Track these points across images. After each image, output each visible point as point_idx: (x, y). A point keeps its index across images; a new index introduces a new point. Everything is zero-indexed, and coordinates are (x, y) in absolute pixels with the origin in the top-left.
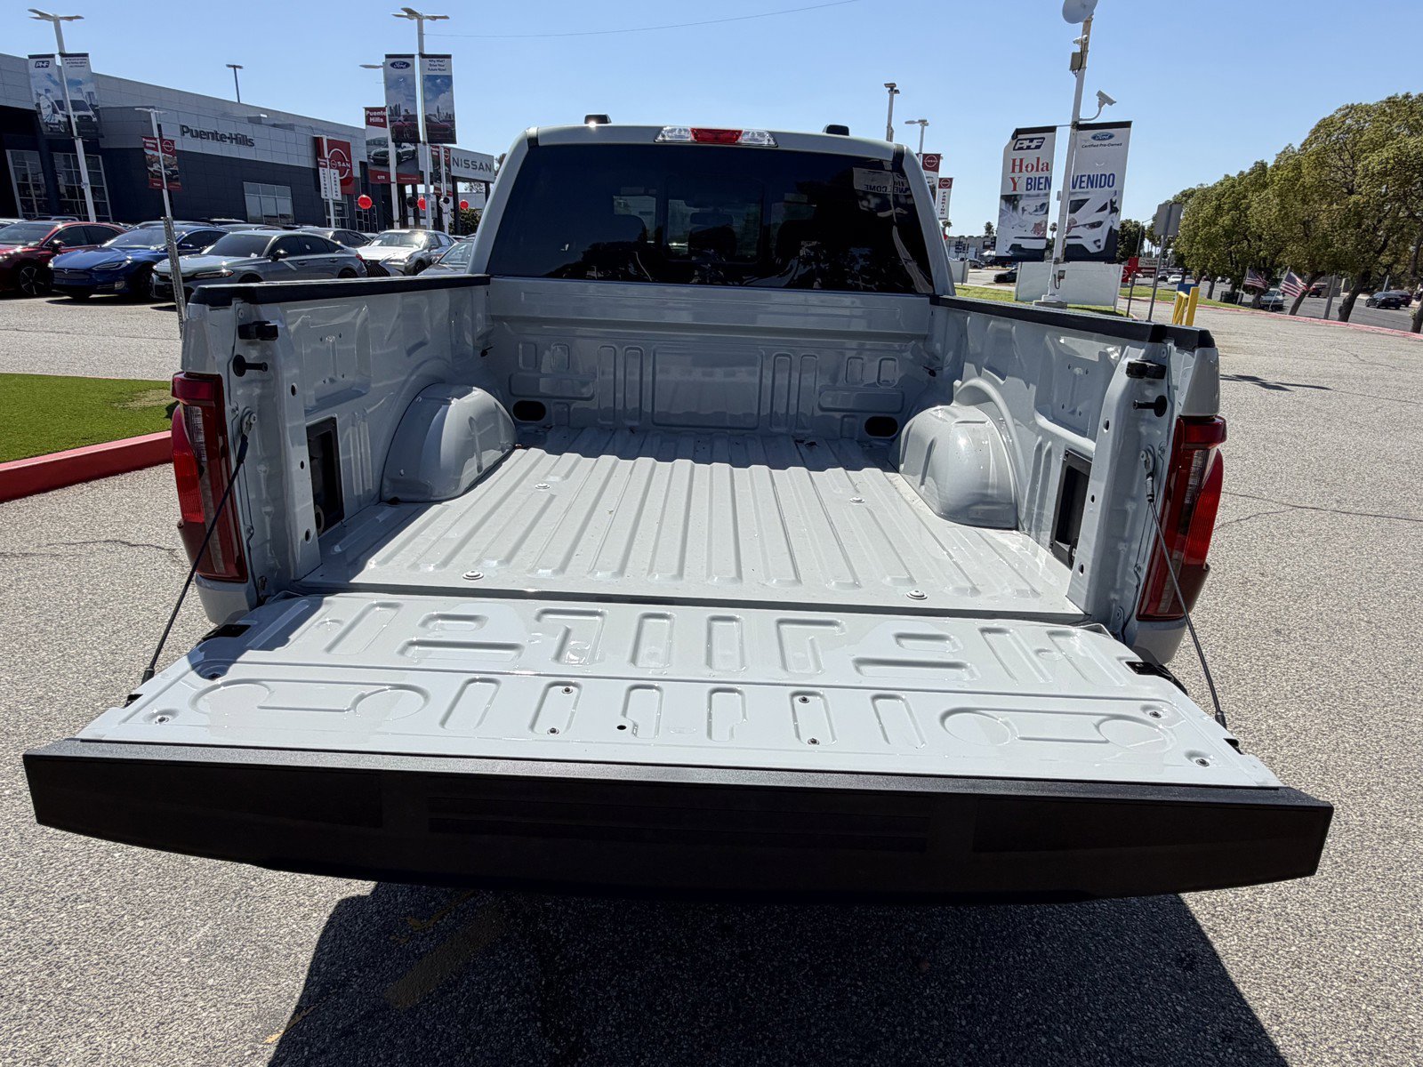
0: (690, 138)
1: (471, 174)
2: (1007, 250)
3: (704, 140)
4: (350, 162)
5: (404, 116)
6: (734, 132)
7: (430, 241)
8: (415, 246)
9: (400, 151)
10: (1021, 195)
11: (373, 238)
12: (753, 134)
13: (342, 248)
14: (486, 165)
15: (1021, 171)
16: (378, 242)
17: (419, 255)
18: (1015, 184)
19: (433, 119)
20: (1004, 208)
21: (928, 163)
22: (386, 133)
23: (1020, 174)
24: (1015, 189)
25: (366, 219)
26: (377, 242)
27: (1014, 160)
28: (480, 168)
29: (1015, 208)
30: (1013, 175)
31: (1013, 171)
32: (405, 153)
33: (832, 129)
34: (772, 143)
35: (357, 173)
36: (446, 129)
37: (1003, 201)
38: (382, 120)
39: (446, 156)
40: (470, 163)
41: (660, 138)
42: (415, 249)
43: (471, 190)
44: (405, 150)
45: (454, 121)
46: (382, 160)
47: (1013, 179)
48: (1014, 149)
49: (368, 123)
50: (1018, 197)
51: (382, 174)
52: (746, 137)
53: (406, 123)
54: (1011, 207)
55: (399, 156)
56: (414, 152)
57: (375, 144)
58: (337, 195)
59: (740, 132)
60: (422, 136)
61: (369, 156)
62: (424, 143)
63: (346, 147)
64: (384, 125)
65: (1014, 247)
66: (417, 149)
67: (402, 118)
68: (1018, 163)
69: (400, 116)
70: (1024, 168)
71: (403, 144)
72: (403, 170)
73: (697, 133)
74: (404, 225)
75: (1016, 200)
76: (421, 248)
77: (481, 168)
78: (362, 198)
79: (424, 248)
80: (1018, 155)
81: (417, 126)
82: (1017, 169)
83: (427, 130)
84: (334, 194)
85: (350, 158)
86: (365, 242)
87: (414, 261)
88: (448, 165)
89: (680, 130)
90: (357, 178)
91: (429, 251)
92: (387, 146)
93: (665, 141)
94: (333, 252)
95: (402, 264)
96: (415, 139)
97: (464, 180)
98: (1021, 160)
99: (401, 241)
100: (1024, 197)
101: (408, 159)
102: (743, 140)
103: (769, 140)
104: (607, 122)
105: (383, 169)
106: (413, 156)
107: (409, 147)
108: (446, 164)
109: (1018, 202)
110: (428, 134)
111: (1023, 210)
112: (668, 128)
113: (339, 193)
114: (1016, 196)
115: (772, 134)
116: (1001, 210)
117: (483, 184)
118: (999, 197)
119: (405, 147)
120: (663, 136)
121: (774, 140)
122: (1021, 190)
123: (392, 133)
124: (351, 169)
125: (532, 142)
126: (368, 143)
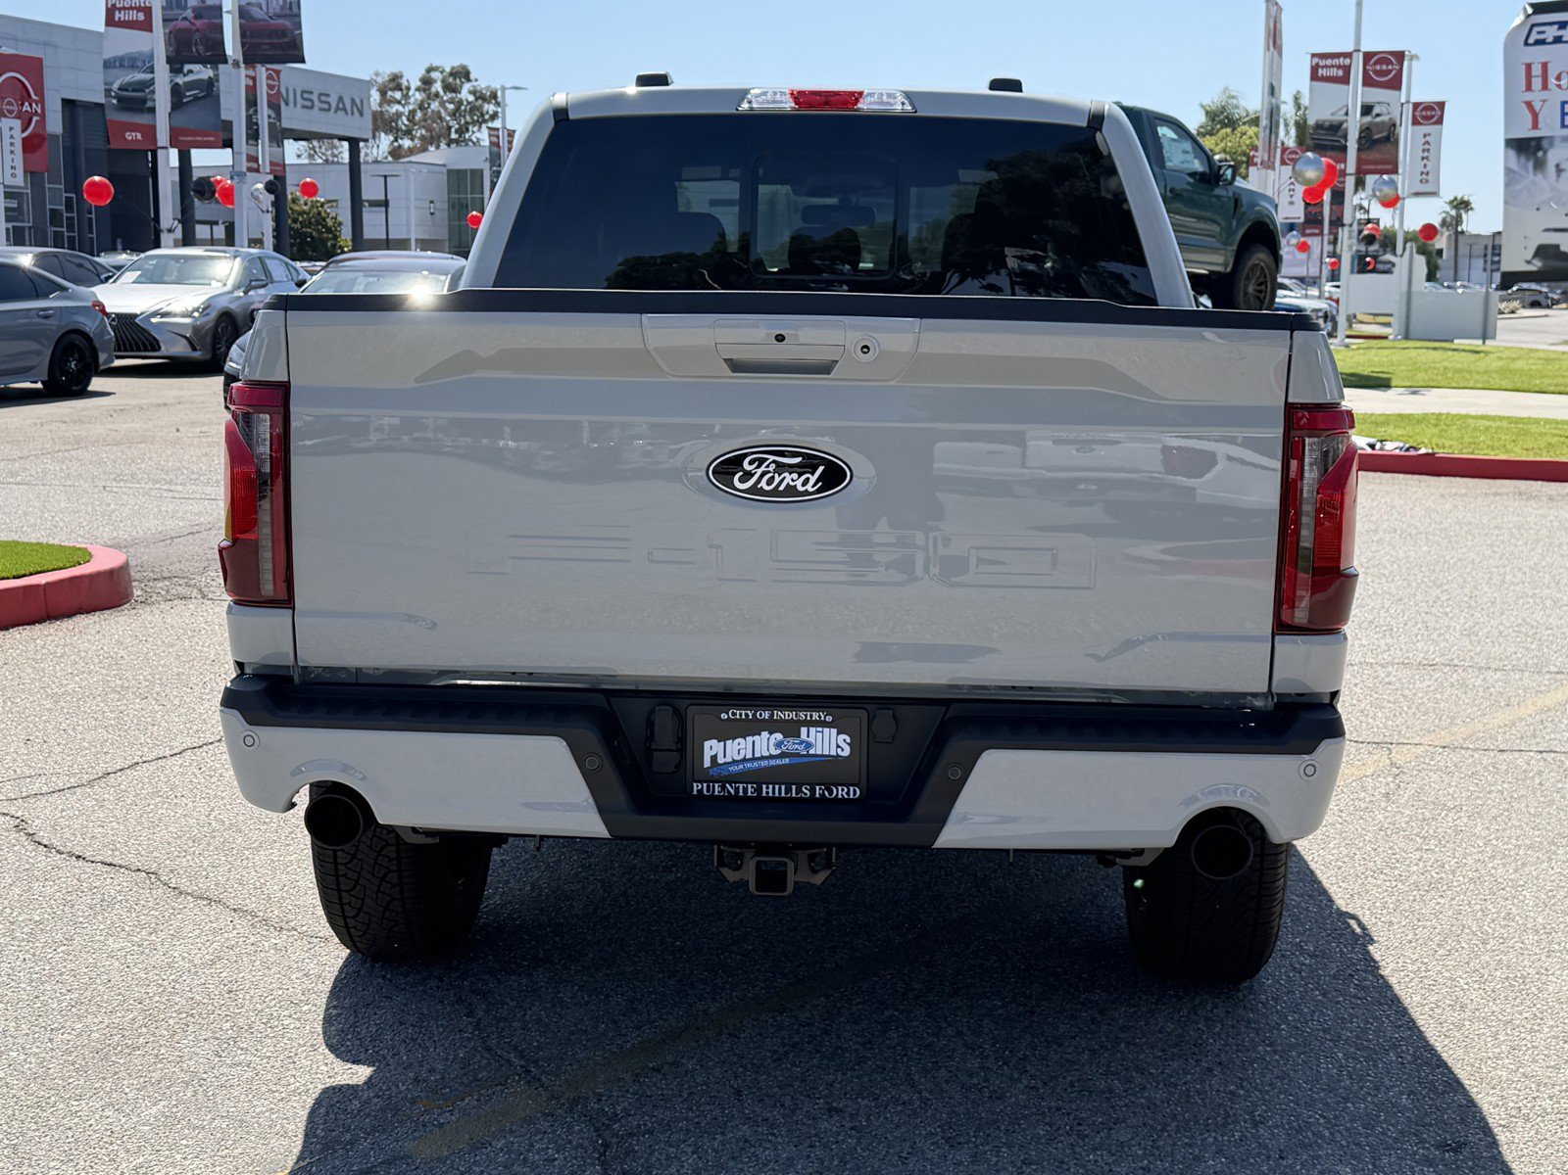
0: (788, 105)
1: (315, 122)
2: (1529, 258)
3: (810, 106)
4: (42, 101)
5: (194, 9)
6: (852, 94)
7: (247, 270)
8: (214, 283)
9: (180, 80)
10: (1551, 139)
11: (118, 268)
12: (882, 95)
13: (64, 289)
14: (353, 101)
15: (1545, 87)
16: (133, 275)
17: (223, 303)
18: (1535, 116)
19: (257, 13)
20: (1514, 165)
21: (1377, 73)
22: (155, 43)
23: (1544, 95)
24: (1535, 126)
25: (70, 227)
26: (130, 276)
27: (1529, 67)
28: (337, 109)
29: (1540, 165)
30: (1528, 96)
31: (1529, 88)
32: (191, 85)
33: (996, 84)
34: (909, 108)
35: (55, 124)
36: (283, 32)
37: (1512, 153)
38: (141, 16)
39: (271, 87)
40: (315, 97)
41: (745, 106)
42: (216, 288)
43: (311, 157)
44: (190, 78)
45: (298, 15)
46: (135, 100)
47: (1529, 105)
48: (1526, 44)
49: (110, 21)
50: (1545, 143)
51: (135, 128)
52: (869, 99)
53: (199, 23)
54: (1531, 165)
55: (176, 91)
56: (210, 85)
57: (122, 66)
58: (13, 175)
59: (861, 94)
60: (231, 46)
61: (108, 92)
62: (236, 64)
63: (33, 67)
64: (146, 26)
65: (1542, 251)
66: (217, 75)
67: (189, 13)
68: (1537, 70)
69: (185, 8)
70: (1552, 81)
71: (187, 67)
72: (184, 119)
73: (799, 97)
74: (188, 240)
75: (1539, 148)
76: (229, 287)
77: (340, 107)
78: (94, 184)
79: (237, 287)
80: (1538, 54)
81: (220, 28)
82: (1537, 83)
83: (243, 35)
84: (8, 172)
85: (40, 92)
86: (103, 276)
87: (213, 315)
88: (275, 106)
89: (775, 93)
90: (55, 137)
91: (246, 293)
92: (151, 70)
93: (751, 109)
94: (45, 296)
95: (187, 320)
96: (215, 55)
97: (298, 136)
98: (1545, 66)
99: (182, 274)
100: (1557, 142)
101: (196, 98)
102: (863, 105)
103: (903, 104)
104: (667, 84)
105: (142, 119)
106: (209, 91)
107: (202, 72)
108: (270, 105)
109: (1545, 153)
110: (243, 45)
111: (1559, 170)
112: (757, 91)
113: (20, 171)
114: (1539, 139)
115: (908, 95)
116: (1508, 171)
117: (346, 144)
118: (1502, 144)
119: (190, 71)
120: (750, 102)
121: (911, 104)
122: (1550, 126)
123: (168, 43)
124: (43, 115)
125: (560, 114)
126: (108, 64)
